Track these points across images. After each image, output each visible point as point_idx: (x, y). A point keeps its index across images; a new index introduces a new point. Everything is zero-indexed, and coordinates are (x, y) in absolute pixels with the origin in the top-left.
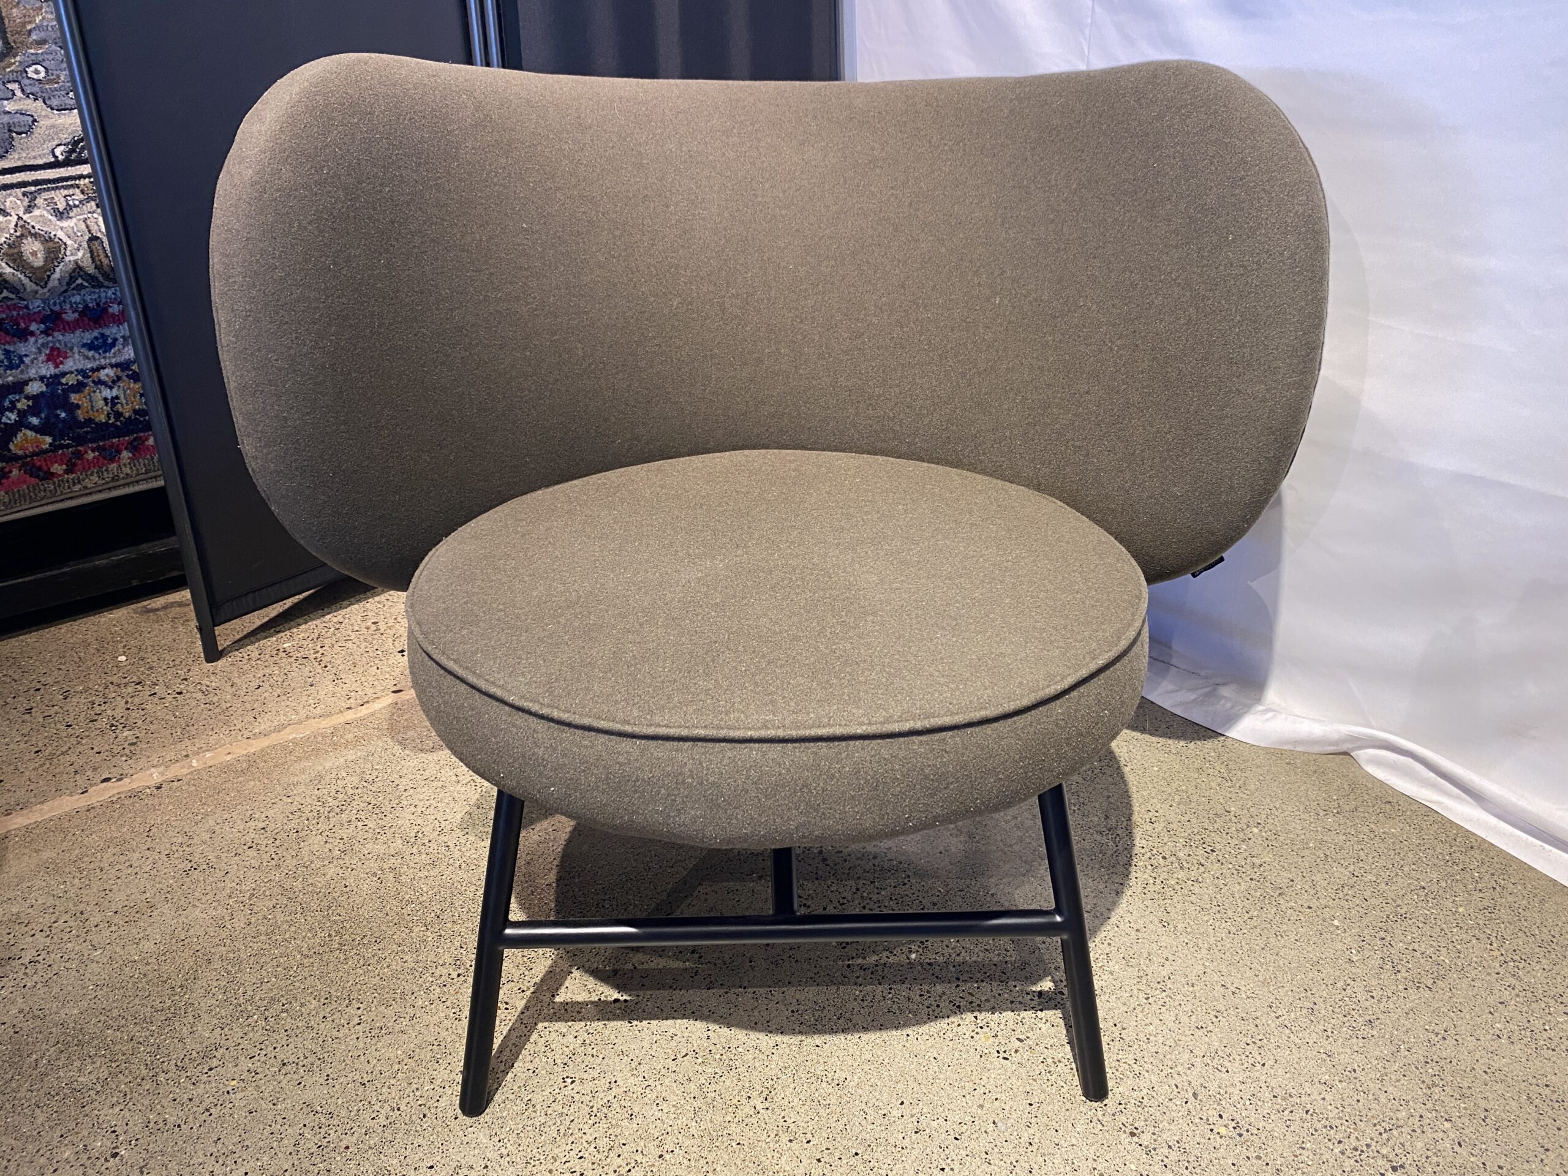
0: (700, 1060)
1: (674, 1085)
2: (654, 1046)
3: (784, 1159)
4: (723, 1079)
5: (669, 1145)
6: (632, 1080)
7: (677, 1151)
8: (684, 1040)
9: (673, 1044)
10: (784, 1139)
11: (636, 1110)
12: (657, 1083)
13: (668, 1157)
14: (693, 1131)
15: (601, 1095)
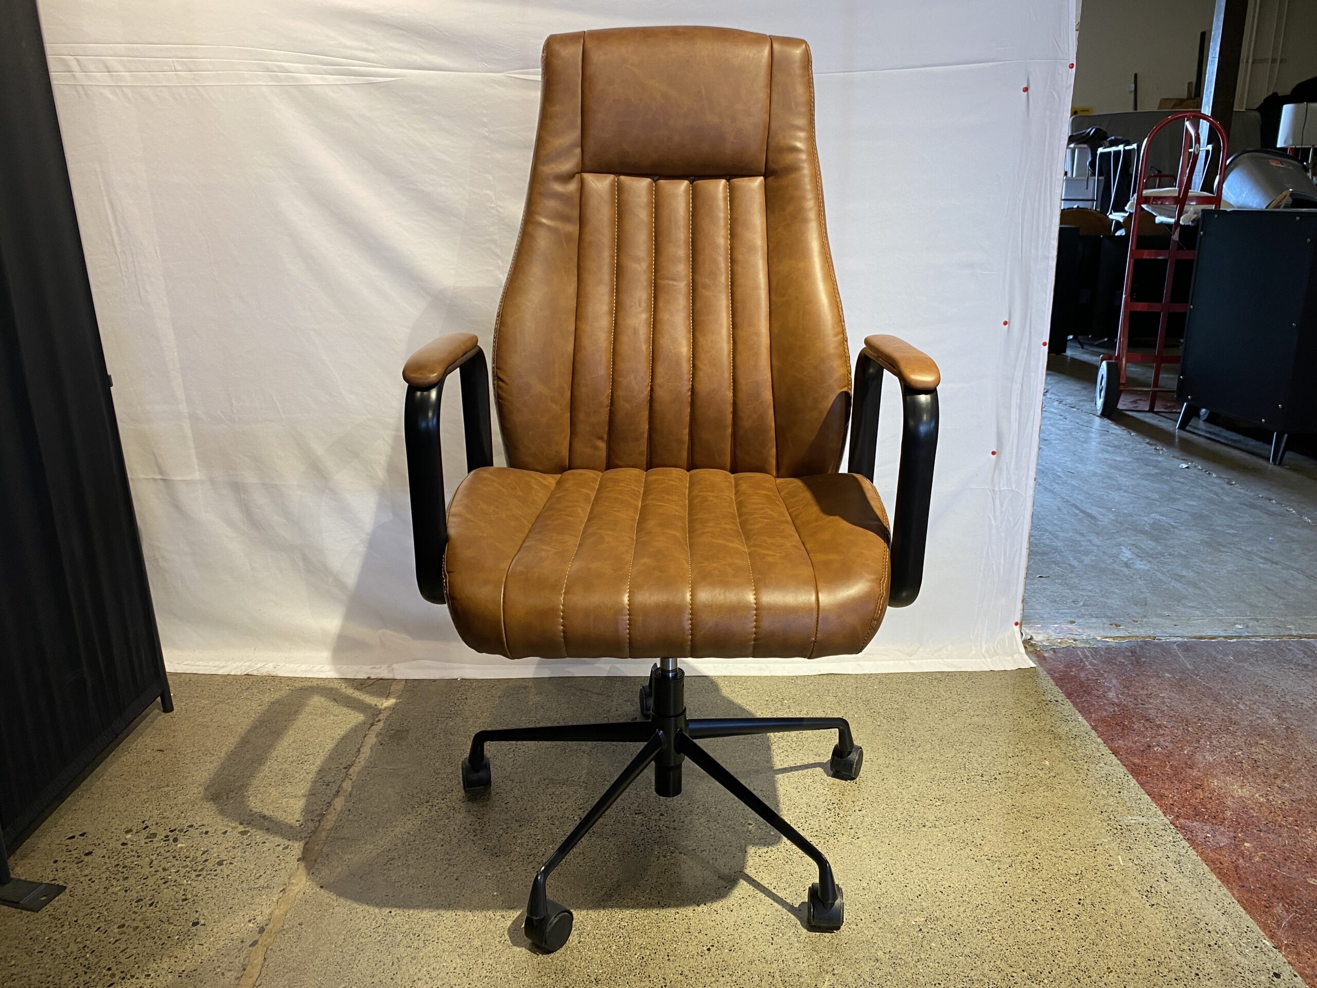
0: (780, 935)
1: (790, 951)
2: (756, 947)
3: (865, 932)
4: (800, 932)
5: (830, 969)
6: (774, 965)
7: (834, 967)
8: (761, 935)
9: (761, 940)
10: (854, 927)
11: (795, 972)
12: (783, 957)
13: (836, 972)
14: (826, 956)
15: (775, 981)
